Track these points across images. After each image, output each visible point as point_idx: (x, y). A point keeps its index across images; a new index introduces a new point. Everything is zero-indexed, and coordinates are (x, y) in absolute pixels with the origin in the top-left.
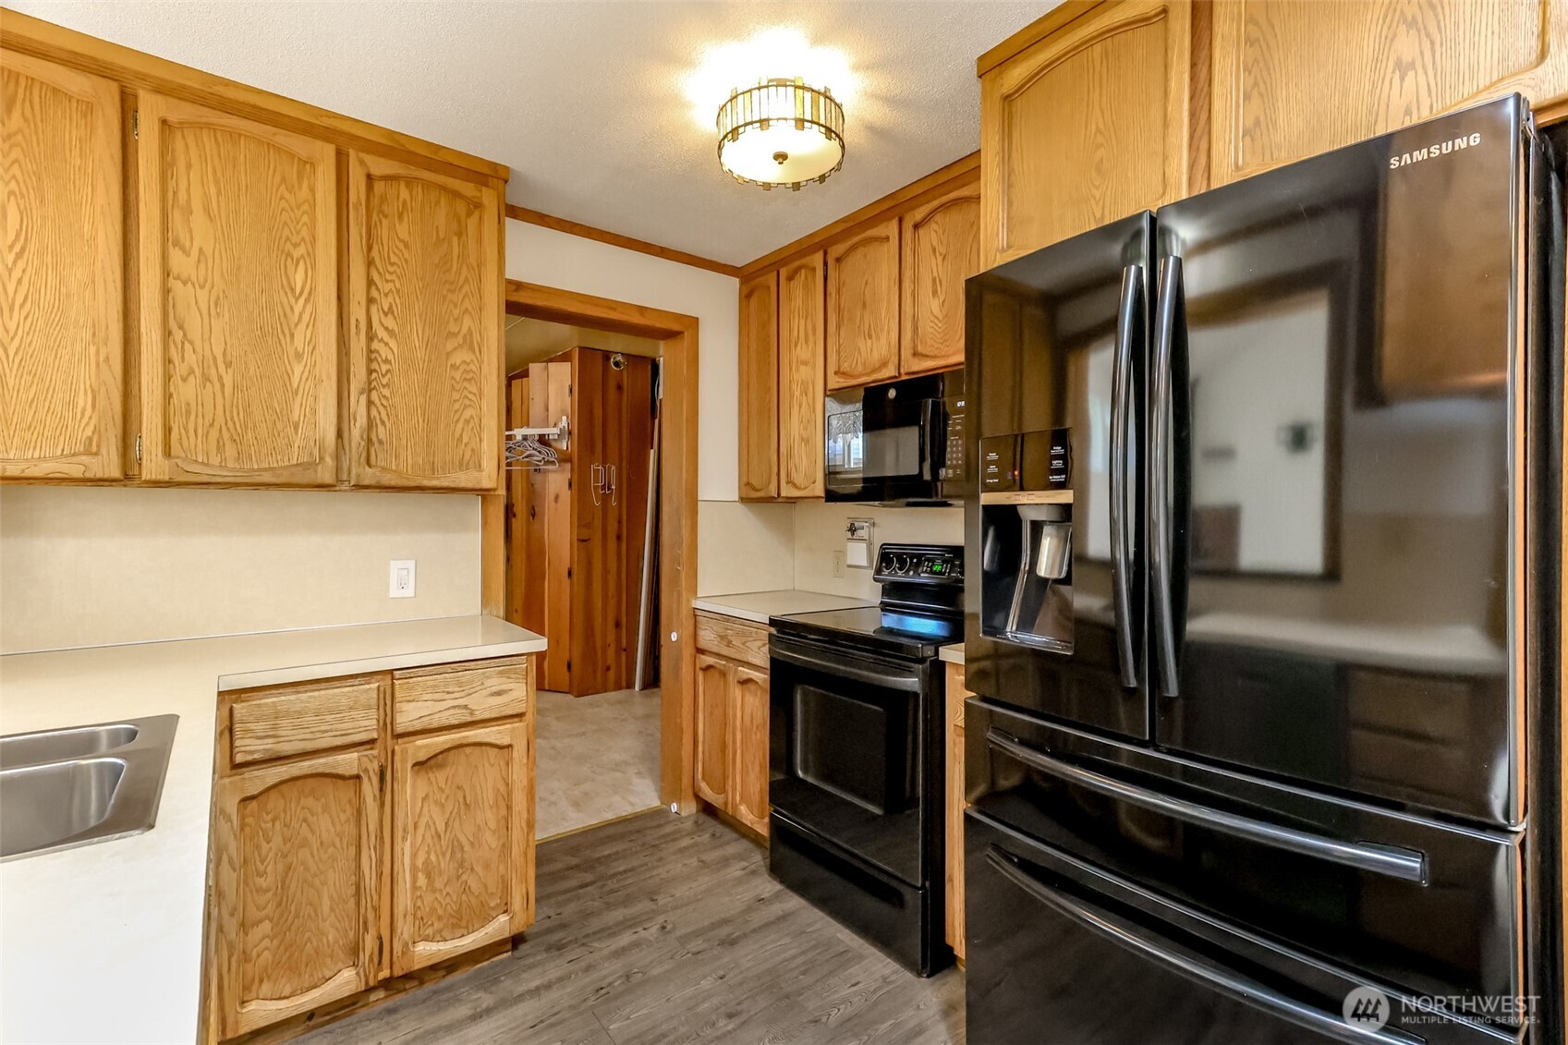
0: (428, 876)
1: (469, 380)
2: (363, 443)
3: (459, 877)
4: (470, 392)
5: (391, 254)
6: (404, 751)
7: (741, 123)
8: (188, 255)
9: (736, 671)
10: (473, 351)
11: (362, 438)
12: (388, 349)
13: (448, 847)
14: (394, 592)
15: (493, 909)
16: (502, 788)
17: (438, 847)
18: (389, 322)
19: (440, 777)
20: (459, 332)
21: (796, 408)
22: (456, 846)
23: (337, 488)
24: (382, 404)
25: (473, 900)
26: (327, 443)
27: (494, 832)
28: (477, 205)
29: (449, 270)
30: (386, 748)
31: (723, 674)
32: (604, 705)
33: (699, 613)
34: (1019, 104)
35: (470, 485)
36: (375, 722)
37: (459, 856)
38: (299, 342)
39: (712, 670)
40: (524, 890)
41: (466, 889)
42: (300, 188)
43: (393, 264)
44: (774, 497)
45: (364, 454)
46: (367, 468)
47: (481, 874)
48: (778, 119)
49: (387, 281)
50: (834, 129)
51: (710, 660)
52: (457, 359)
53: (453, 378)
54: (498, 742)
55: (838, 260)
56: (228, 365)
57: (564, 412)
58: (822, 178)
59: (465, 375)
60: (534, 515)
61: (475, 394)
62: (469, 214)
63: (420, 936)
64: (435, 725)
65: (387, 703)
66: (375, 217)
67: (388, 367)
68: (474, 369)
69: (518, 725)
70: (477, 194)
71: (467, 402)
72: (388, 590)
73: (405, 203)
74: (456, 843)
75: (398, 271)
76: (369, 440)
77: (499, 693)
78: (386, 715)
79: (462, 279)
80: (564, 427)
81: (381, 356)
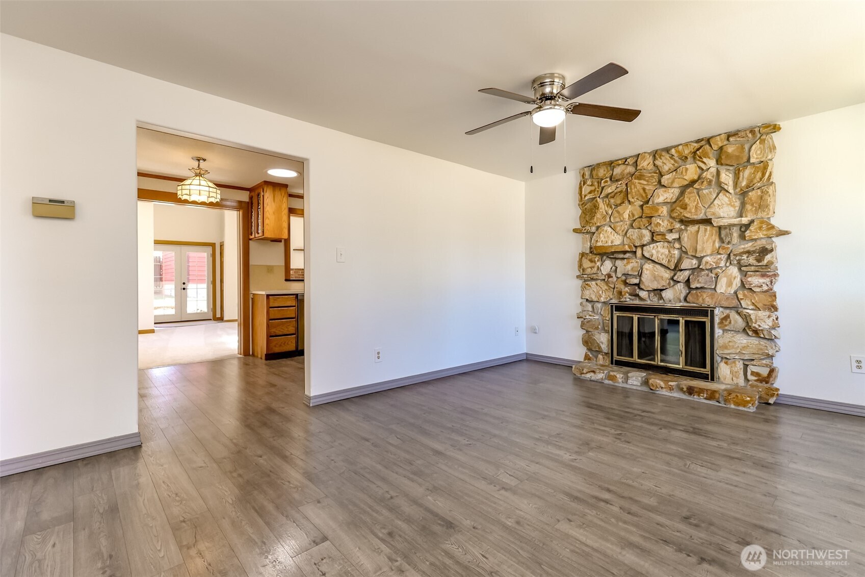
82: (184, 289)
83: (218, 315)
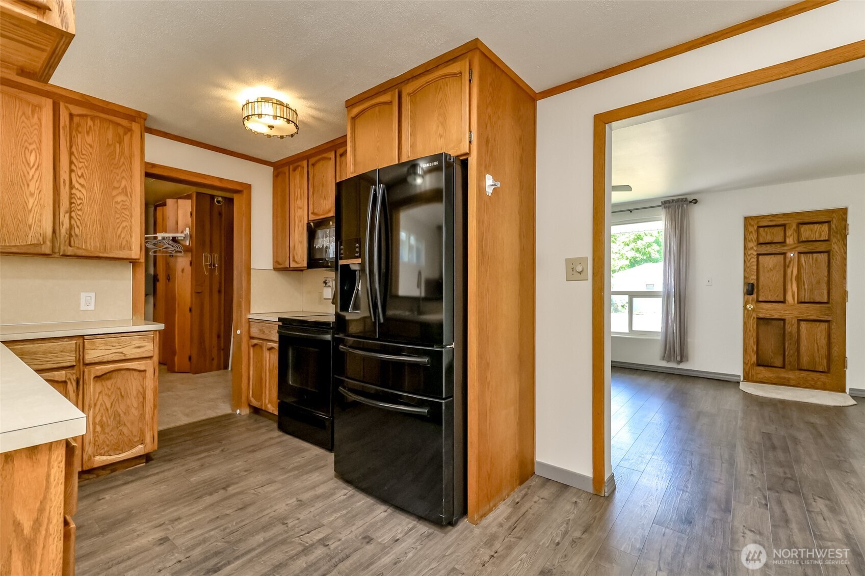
0: (102, 427)
1: (125, 209)
2: (67, 236)
3: (118, 428)
4: (126, 214)
5: (83, 151)
6: (90, 372)
7: (250, 114)
9: (266, 344)
10: (127, 196)
11: (67, 233)
12: (81, 193)
13: (112, 415)
14: (83, 307)
15: (136, 442)
16: (141, 390)
17: (107, 414)
18: (82, 181)
19: (109, 383)
20: (119, 187)
21: (297, 227)
22: (117, 415)
23: (53, 256)
24: (78, 218)
25: (125, 438)
26: (47, 235)
27: (136, 409)
28: (130, 130)
29: (114, 159)
30: (80, 370)
31: (261, 347)
32: (210, 377)
33: (251, 320)
34: (357, 121)
35: (125, 257)
36: (74, 358)
37: (118, 418)
38: (32, 188)
39: (256, 346)
40: (152, 434)
41: (121, 433)
42: (33, 118)
43: (83, 155)
44: (287, 268)
45: (68, 241)
46: (69, 247)
47: (129, 427)
48: (265, 115)
49: (80, 162)
50: (291, 119)
51: (255, 341)
52: (118, 199)
53: (116, 207)
54: (139, 369)
55: (313, 165)
57: (187, 226)
58: (292, 136)
59: (123, 207)
60: (169, 280)
61: (128, 216)
62: (125, 134)
63: (97, 453)
64: (106, 360)
65: (81, 350)
66: (74, 133)
67: (81, 201)
68: (126, 203)
69: (149, 361)
70: (129, 125)
71: (124, 219)
72: (79, 306)
73: (90, 127)
74: (116, 413)
75: (86, 158)
76: (71, 235)
77: (139, 347)
78: (80, 355)
79: (121, 163)
80: (187, 233)
81: (77, 197)
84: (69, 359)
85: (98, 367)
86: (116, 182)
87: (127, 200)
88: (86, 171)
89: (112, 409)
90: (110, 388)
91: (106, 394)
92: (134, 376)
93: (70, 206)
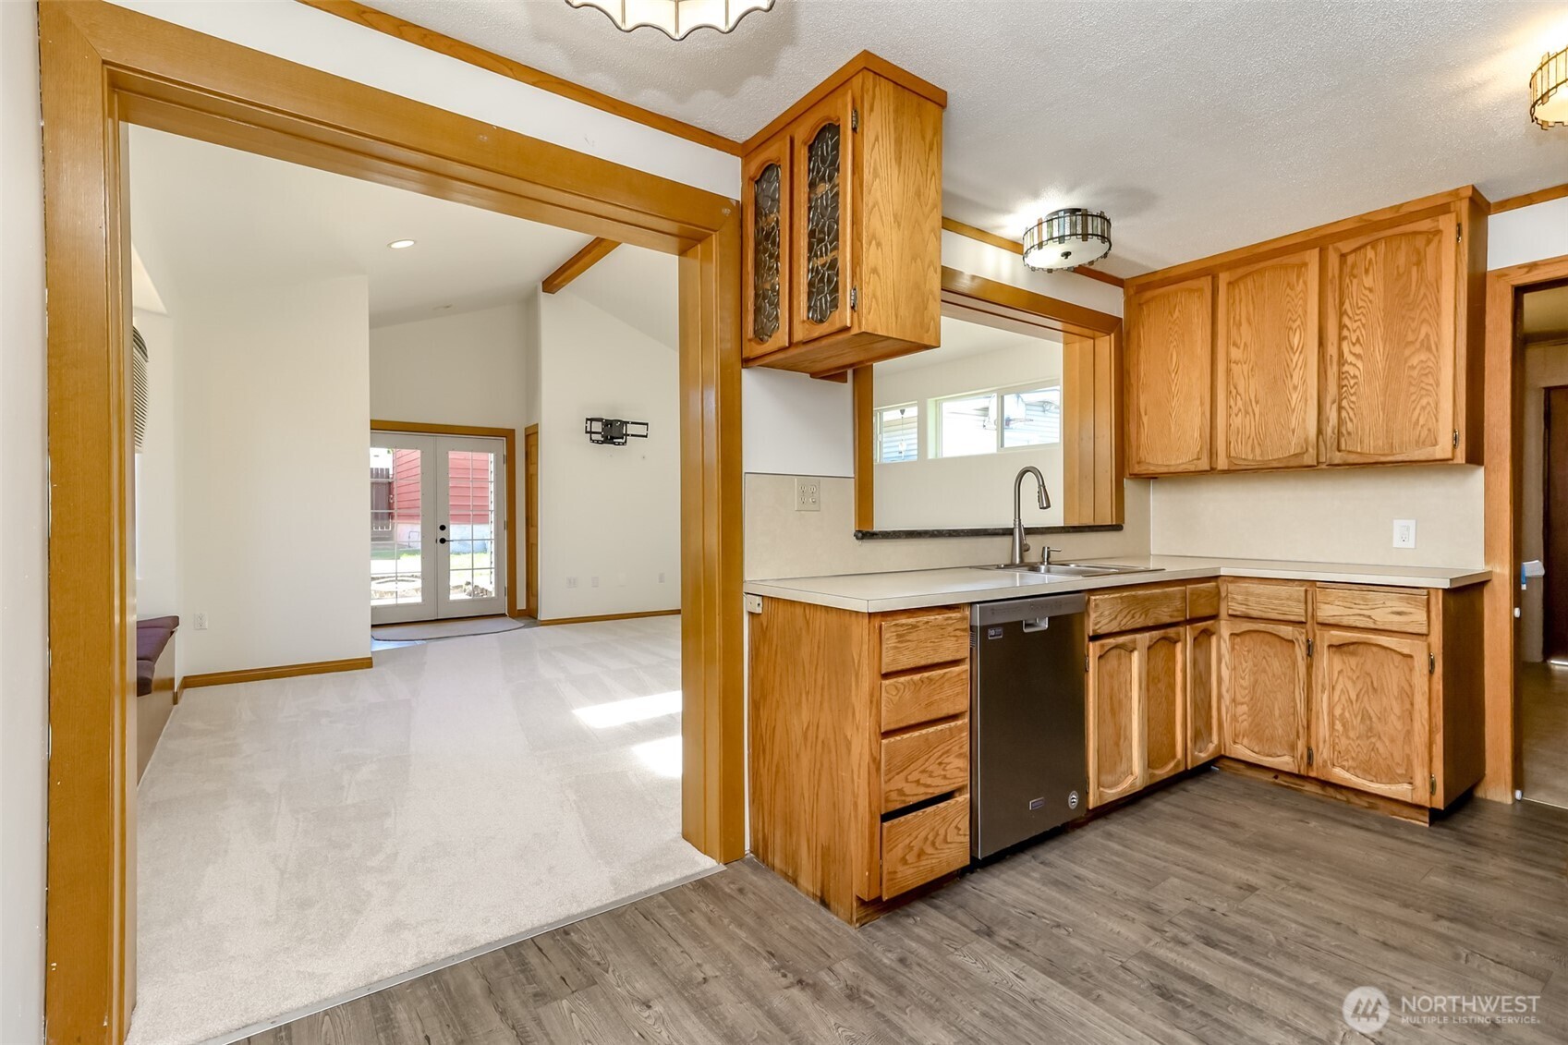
0: (1345, 727)
1: (1426, 375)
2: (1335, 435)
3: (1368, 737)
4: (1427, 384)
5: (1359, 301)
6: (1323, 635)
8: (1239, 348)
10: (1430, 351)
11: (1335, 430)
12: (1355, 368)
13: (1359, 712)
14: (1395, 543)
15: (1399, 775)
16: (1406, 688)
17: (1351, 710)
18: (1357, 349)
19: (1352, 660)
20: (1416, 340)
22: (1365, 716)
23: (1316, 468)
24: (1350, 407)
25: (1381, 761)
26: (1310, 439)
27: (1399, 718)
28: (1435, 233)
29: (1408, 294)
30: (1310, 629)
35: (1422, 458)
36: (1302, 610)
37: (1368, 722)
38: (1296, 379)
41: (1374, 749)
42: (1298, 284)
43: (1360, 308)
45: (1336, 444)
46: (1337, 453)
47: (1387, 744)
49: (1355, 321)
52: (1415, 361)
53: (1410, 376)
54: (1401, 651)
56: (1257, 402)
59: (1422, 372)
61: (1431, 385)
62: (1428, 243)
64: (1346, 623)
65: (1311, 601)
66: (1346, 281)
67: (1355, 381)
68: (1431, 364)
69: (1420, 642)
70: (1434, 224)
71: (1424, 392)
72: (1390, 542)
73: (1370, 261)
74: (1365, 712)
75: (1365, 312)
76: (1340, 433)
77: (1399, 613)
79: (1420, 298)
81: (1349, 375)
82: (443, 541)
83: (521, 605)
84: (1297, 612)
85: (1335, 632)
86: (1410, 333)
87: (1429, 359)
88: (1363, 332)
89: (1358, 704)
90: (1354, 668)
91: (1349, 678)
92: (1393, 660)
93: (1339, 393)
